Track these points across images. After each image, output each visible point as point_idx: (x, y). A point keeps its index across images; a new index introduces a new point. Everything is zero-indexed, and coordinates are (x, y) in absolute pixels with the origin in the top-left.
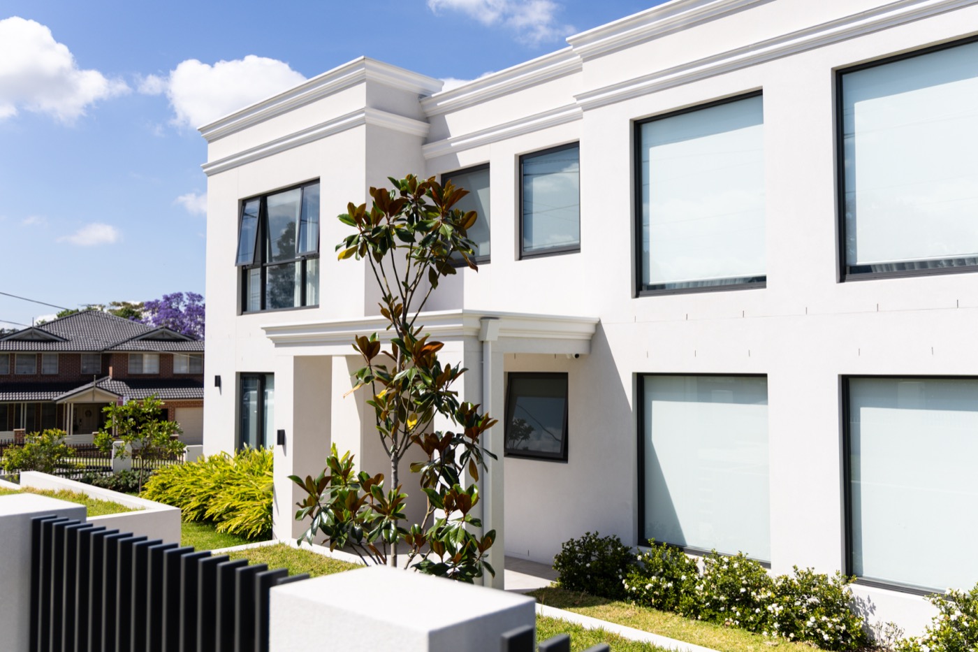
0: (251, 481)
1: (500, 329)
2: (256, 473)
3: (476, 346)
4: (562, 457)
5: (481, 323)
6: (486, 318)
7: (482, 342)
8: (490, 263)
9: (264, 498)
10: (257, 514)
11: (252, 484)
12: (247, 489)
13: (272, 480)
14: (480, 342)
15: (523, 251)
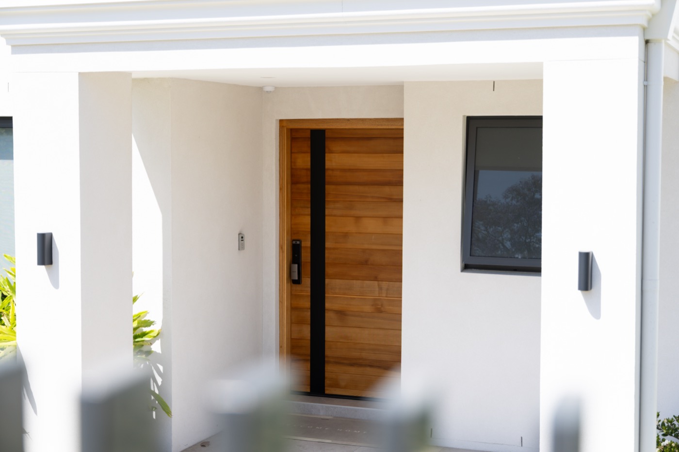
3: (643, 51)
7: (647, 42)
13: (14, 342)
14: (645, 40)
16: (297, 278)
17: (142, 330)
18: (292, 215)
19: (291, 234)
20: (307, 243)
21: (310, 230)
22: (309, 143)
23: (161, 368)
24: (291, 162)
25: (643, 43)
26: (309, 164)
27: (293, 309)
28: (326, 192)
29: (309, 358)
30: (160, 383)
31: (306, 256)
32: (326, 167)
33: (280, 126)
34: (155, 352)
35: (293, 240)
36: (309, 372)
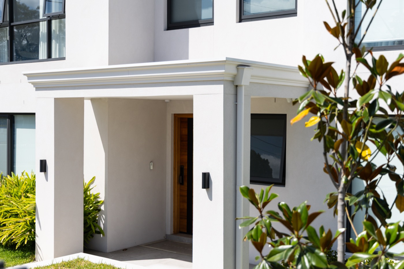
0: (12, 202)
1: (252, 76)
2: (13, 195)
3: (232, 90)
4: (281, 182)
5: (238, 69)
6: (242, 65)
7: (237, 86)
8: (213, 24)
9: (26, 216)
10: (22, 229)
11: (12, 204)
12: (9, 209)
13: (34, 201)
14: (235, 86)
15: (243, 15)
16: (181, 182)
17: (98, 200)
18: (181, 155)
19: (180, 163)
20: (186, 167)
23: (104, 216)
24: (180, 132)
26: (187, 133)
27: (181, 196)
30: (104, 223)
33: (174, 117)
34: (102, 210)
35: (181, 166)
36: (186, 224)
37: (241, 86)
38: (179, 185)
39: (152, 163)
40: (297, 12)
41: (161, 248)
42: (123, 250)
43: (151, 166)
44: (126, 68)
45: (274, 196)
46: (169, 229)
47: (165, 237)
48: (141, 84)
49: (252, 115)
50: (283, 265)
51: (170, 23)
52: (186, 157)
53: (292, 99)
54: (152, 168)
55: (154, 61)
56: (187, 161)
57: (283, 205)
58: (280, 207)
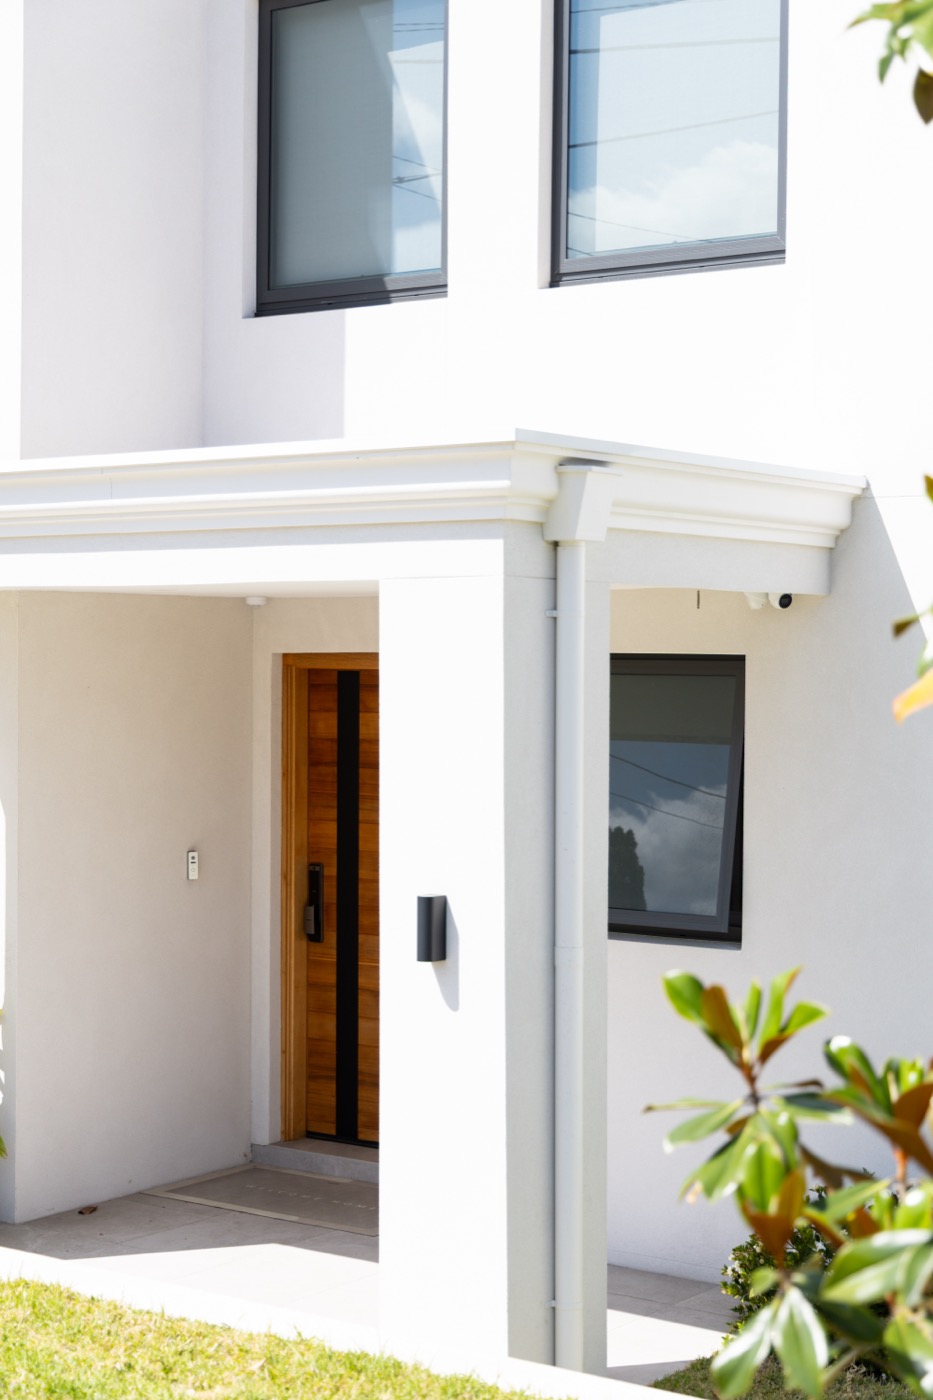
1: (616, 504)
3: (536, 559)
4: (724, 929)
5: (560, 478)
6: (578, 461)
7: (556, 544)
8: (446, 296)
14: (547, 542)
15: (567, 258)
16: (313, 932)
18: (310, 819)
19: (308, 854)
20: (331, 870)
21: (335, 847)
22: (336, 693)
24: (309, 728)
25: (552, 547)
26: (335, 730)
27: (312, 985)
28: (361, 781)
29: (334, 1074)
31: (330, 892)
32: (361, 737)
33: (284, 664)
35: (311, 864)
36: (334, 1100)
37: (574, 544)
38: (304, 943)
39: (195, 854)
40: (784, 246)
41: (233, 1203)
42: (81, 1213)
43: (191, 866)
44: (102, 470)
45: (812, 1014)
46: (264, 1121)
47: (250, 1156)
48: (162, 533)
49: (615, 658)
50: (741, 1266)
51: (269, 289)
52: (332, 829)
53: (767, 594)
54: (194, 875)
55: (203, 442)
56: (334, 846)
57: (843, 1050)
58: (833, 1061)
